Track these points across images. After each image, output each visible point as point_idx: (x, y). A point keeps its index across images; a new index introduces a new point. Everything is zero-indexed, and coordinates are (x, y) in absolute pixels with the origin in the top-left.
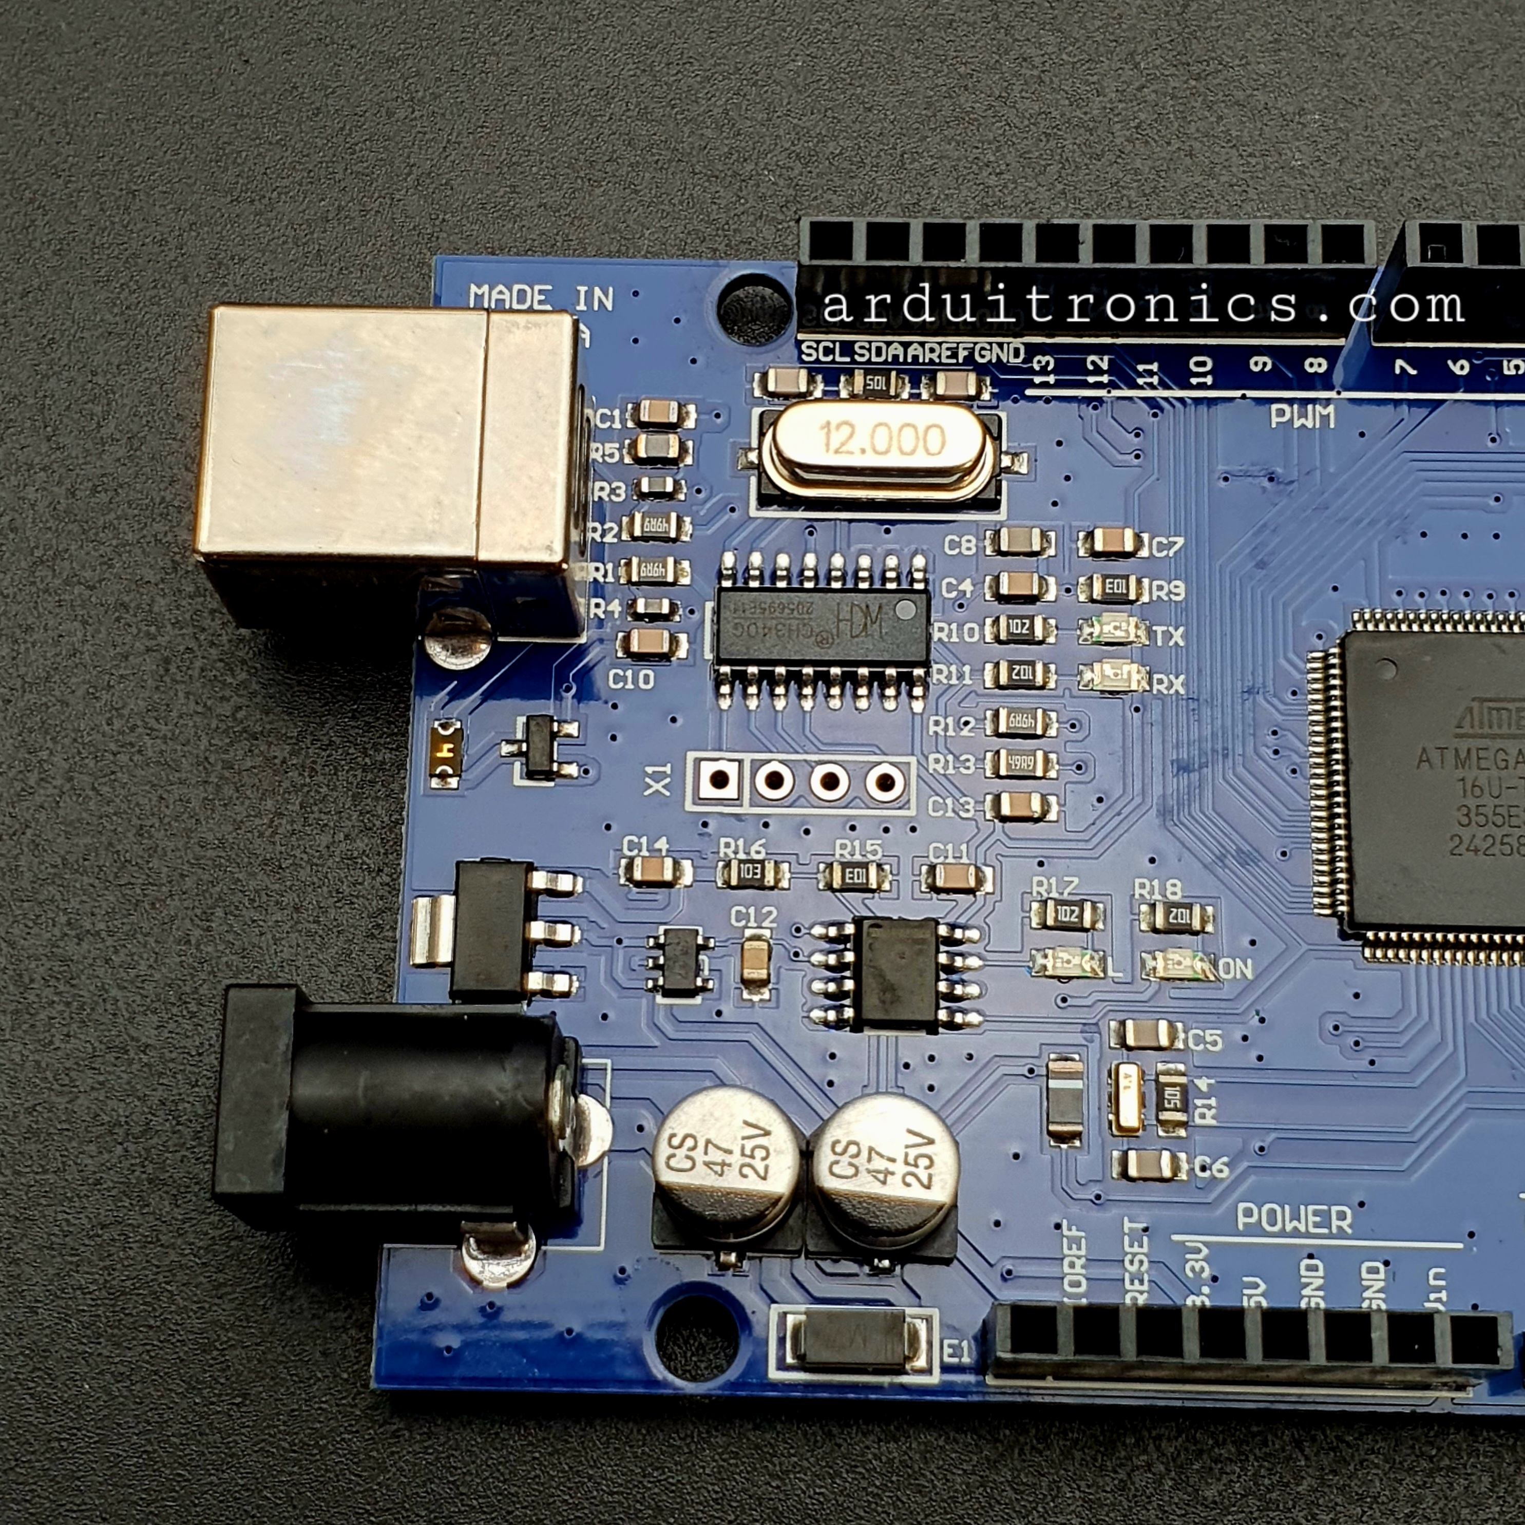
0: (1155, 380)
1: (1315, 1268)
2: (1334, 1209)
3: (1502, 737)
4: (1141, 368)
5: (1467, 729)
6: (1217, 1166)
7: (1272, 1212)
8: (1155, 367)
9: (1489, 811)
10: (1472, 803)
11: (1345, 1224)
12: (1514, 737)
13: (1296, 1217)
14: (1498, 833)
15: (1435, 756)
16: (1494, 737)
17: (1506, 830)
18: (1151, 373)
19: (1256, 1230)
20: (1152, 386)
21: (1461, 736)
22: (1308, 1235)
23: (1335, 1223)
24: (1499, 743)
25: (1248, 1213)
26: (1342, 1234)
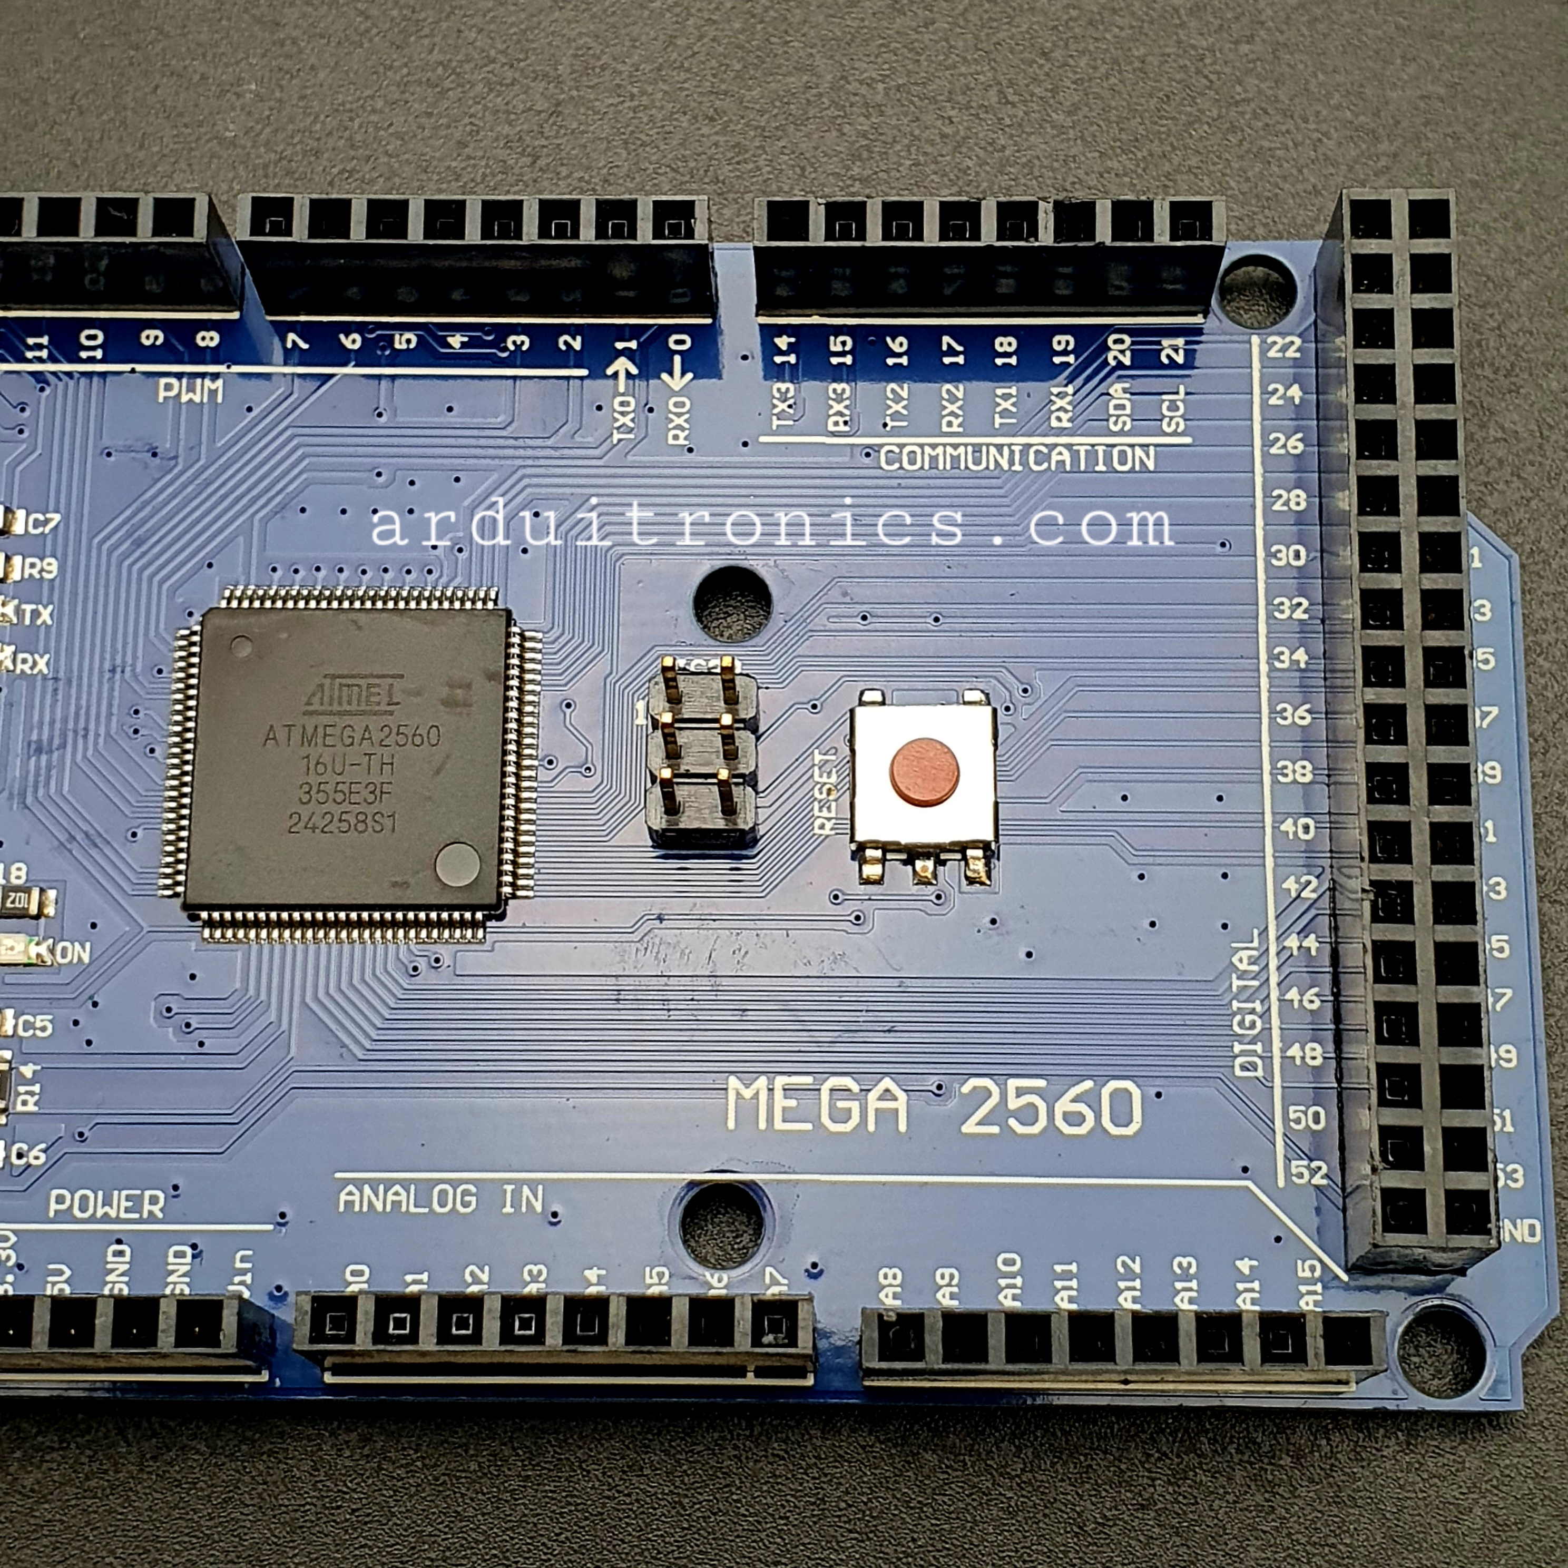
0: (44, 354)
1: (121, 1253)
2: (148, 1193)
3: (349, 713)
4: (31, 341)
5: (316, 707)
6: (35, 1152)
7: (84, 1198)
8: (45, 340)
9: (329, 788)
10: (313, 779)
11: (156, 1209)
12: (362, 713)
13: (107, 1202)
14: (337, 810)
15: (281, 734)
16: (341, 714)
17: (346, 807)
18: (39, 347)
19: (65, 1216)
20: (40, 360)
21: (311, 713)
22: (118, 1220)
23: (147, 1207)
24: (348, 720)
25: (60, 1200)
26: (152, 1218)
